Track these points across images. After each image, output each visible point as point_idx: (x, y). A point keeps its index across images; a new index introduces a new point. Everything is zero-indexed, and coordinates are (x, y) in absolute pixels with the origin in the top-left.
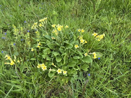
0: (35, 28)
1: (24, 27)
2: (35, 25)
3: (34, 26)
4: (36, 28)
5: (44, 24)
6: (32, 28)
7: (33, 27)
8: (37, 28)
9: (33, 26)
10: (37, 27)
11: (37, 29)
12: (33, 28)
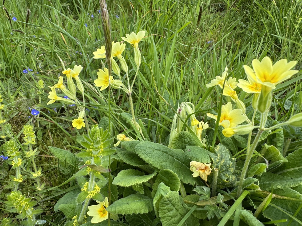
0: (71, 99)
1: (21, 94)
2: (70, 81)
3: (63, 88)
4: (74, 97)
5: (122, 73)
6: (53, 97)
7: (60, 93)
8: (78, 95)
9: (56, 86)
10: (82, 89)
11: (77, 101)
12: (59, 98)
